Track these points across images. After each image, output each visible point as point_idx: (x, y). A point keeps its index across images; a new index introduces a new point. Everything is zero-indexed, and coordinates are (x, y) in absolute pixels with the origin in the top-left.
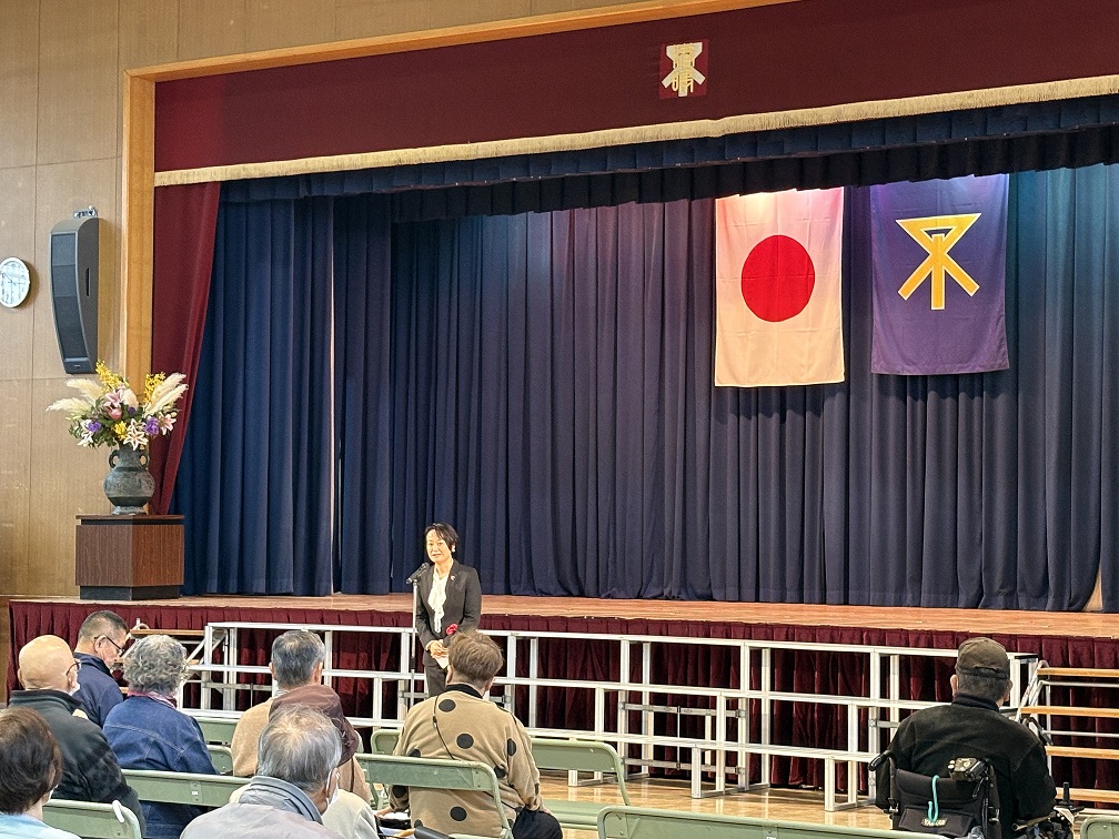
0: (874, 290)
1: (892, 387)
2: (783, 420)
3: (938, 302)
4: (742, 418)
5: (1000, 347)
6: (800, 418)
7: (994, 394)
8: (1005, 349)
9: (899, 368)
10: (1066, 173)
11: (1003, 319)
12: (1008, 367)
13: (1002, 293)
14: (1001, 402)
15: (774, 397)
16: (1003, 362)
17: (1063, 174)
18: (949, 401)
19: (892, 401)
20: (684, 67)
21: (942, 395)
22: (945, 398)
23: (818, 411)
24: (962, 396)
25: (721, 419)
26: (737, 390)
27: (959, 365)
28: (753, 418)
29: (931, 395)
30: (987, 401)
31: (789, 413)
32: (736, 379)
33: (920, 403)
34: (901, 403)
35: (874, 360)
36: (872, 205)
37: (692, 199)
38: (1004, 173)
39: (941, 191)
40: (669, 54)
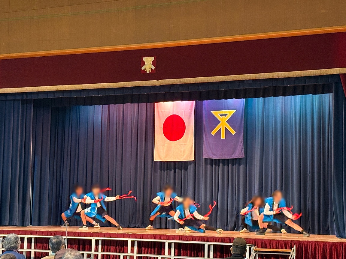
0: (204, 132)
1: (209, 162)
2: (175, 172)
3: (223, 137)
4: (162, 171)
5: (242, 151)
6: (180, 171)
7: (240, 165)
8: (243, 151)
9: (211, 156)
10: (262, 99)
11: (243, 143)
12: (244, 157)
13: (242, 134)
14: (242, 167)
15: (172, 165)
16: (243, 155)
17: (261, 99)
18: (226, 167)
19: (209, 166)
20: (148, 63)
21: (224, 165)
22: (225, 166)
23: (186, 169)
24: (230, 165)
25: (156, 171)
26: (161, 162)
27: (229, 156)
28: (166, 171)
29: (221, 164)
30: (238, 167)
31: (177, 170)
32: (160, 158)
33: (217, 167)
34: (211, 167)
35: (204, 154)
36: (204, 106)
37: (148, 103)
38: (244, 98)
39: (225, 103)
40: (144, 60)
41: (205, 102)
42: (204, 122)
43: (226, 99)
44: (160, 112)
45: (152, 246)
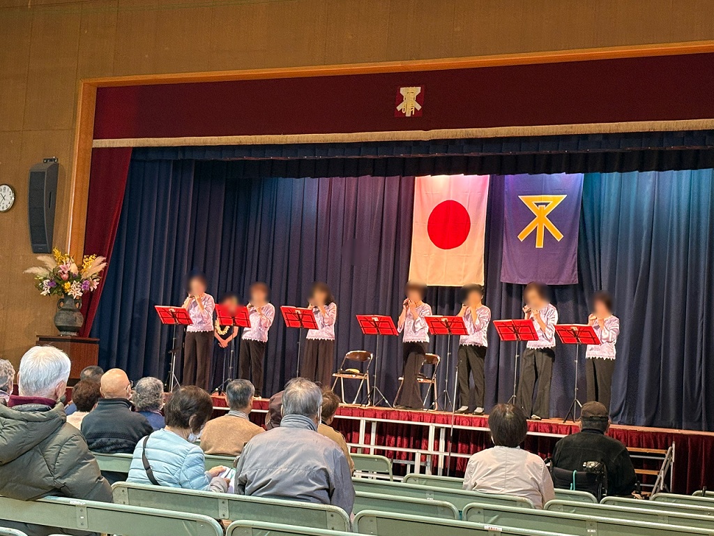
1: (514, 290)
3: (540, 244)
5: (573, 271)
8: (576, 272)
11: (576, 255)
12: (577, 283)
13: (576, 240)
16: (575, 280)
20: (410, 99)
27: (550, 280)
35: (502, 275)
36: (506, 186)
37: (404, 176)
38: (582, 173)
39: (545, 180)
40: (401, 92)
41: (509, 178)
42: (506, 216)
43: (550, 173)
44: (424, 196)
45: (404, 433)
